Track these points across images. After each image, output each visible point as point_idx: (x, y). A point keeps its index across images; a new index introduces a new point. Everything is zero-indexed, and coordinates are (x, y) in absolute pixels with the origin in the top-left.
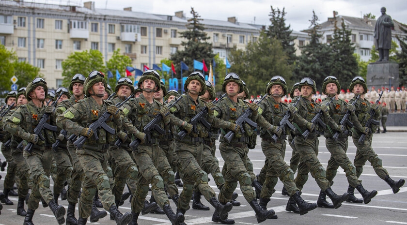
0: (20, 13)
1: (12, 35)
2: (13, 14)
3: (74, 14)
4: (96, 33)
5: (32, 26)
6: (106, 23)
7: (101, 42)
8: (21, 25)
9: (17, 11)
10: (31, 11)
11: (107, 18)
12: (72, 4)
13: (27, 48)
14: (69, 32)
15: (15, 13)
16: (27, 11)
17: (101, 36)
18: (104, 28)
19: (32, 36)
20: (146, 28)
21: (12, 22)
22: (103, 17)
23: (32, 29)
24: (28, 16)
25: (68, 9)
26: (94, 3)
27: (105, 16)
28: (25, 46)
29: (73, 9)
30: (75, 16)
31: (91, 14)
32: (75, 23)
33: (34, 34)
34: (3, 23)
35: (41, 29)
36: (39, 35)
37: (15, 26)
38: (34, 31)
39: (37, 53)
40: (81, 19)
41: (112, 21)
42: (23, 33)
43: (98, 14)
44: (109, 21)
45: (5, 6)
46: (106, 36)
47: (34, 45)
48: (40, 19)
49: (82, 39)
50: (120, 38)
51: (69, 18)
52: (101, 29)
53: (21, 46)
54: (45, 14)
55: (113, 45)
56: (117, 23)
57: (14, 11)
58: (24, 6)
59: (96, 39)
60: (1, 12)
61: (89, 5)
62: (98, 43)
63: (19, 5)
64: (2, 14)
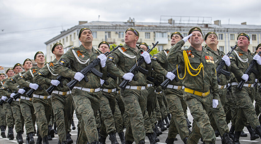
0: (172, 31)
1: (167, 45)
2: (167, 32)
3: (207, 29)
4: (222, 40)
6: (228, 34)
7: (226, 46)
9: (170, 30)
10: (179, 29)
11: (229, 30)
12: (205, 23)
15: (168, 31)
16: (176, 29)
17: (225, 42)
18: (227, 37)
20: (256, 35)
21: (167, 36)
22: (226, 30)
25: (203, 26)
26: (220, 21)
27: (227, 29)
29: (206, 26)
30: (208, 30)
31: (218, 29)
34: (161, 38)
37: (169, 39)
41: (232, 32)
43: (223, 28)
44: (231, 32)
45: (162, 27)
46: (229, 42)
48: (185, 34)
52: (225, 38)
54: (188, 30)
56: (236, 33)
57: (168, 30)
58: (175, 26)
59: (222, 44)
60: (160, 31)
61: (217, 22)
62: (223, 47)
63: (171, 25)
64: (160, 32)
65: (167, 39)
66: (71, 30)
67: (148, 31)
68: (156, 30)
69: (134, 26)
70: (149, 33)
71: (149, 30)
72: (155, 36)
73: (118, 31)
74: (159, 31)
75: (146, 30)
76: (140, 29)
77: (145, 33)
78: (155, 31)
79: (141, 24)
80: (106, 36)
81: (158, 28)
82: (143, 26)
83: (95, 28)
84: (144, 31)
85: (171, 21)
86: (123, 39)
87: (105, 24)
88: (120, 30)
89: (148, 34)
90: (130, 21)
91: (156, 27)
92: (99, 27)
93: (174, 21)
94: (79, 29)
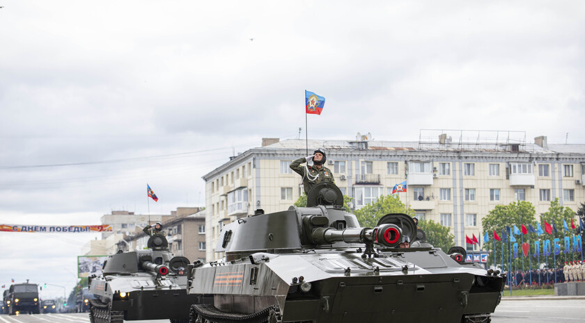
0: (442, 158)
1: (431, 186)
2: (432, 160)
3: (515, 155)
4: (546, 177)
5: (458, 173)
6: (559, 164)
7: (554, 189)
8: (444, 173)
9: (437, 156)
10: (456, 155)
11: (560, 156)
12: (512, 142)
13: (452, 202)
14: (508, 178)
15: (435, 158)
16: (452, 155)
17: (553, 180)
18: (557, 170)
19: (458, 186)
21: (431, 169)
22: (555, 157)
23: (458, 177)
24: (452, 162)
26: (546, 137)
27: (558, 154)
28: (449, 198)
29: (515, 148)
30: (516, 158)
31: (537, 154)
32: (515, 167)
33: (461, 184)
34: (419, 173)
35: (471, 176)
36: (468, 184)
37: (435, 175)
38: (461, 179)
39: (465, 207)
40: (524, 160)
41: (568, 160)
42: (446, 182)
43: (550, 152)
44: (564, 160)
45: (423, 151)
46: (560, 180)
47: (461, 197)
48: (469, 165)
49: (527, 186)
50: (580, 182)
51: (507, 160)
53: (445, 199)
54: (475, 157)
55: (572, 191)
56: (575, 163)
57: (434, 156)
58: (450, 149)
59: (546, 184)
60: (417, 159)
61: (540, 140)
62: (549, 190)
63: (444, 148)
64: (418, 161)
65: (432, 176)
66: (244, 157)
67: (393, 160)
68: (410, 158)
69: (366, 149)
70: (397, 163)
71: (396, 158)
72: (406, 169)
73: (334, 159)
74: (415, 159)
75: (389, 158)
76: (377, 155)
77: (388, 163)
78: (407, 159)
79: (381, 146)
81: (413, 154)
82: (385, 149)
84: (385, 160)
85: (443, 139)
86: (343, 174)
88: (338, 157)
89: (393, 165)
90: (360, 140)
91: (411, 150)
93: (450, 139)
94: (256, 156)
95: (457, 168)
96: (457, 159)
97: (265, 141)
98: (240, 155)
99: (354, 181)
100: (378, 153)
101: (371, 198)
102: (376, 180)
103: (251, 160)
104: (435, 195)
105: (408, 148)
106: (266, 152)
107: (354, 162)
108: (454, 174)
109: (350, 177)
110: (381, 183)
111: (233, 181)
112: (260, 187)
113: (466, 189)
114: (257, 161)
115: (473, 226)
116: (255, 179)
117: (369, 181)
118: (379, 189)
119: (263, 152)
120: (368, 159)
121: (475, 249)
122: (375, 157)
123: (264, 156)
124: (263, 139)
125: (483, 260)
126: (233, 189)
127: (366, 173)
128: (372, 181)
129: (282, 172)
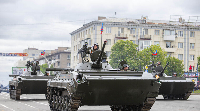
0: (180, 29)
1: (174, 41)
2: (175, 30)
5: (187, 36)
8: (180, 36)
9: (178, 28)
10: (186, 27)
13: (183, 49)
15: (177, 29)
16: (184, 27)
19: (187, 42)
21: (175, 34)
23: (187, 38)
24: (185, 30)
28: (182, 47)
33: (188, 41)
34: (169, 35)
35: (193, 38)
36: (191, 41)
37: (176, 36)
38: (188, 39)
39: (190, 52)
42: (181, 40)
45: (171, 25)
47: (188, 47)
48: (192, 32)
53: (180, 47)
54: (195, 29)
57: (176, 28)
58: (184, 25)
60: (168, 28)
63: (181, 24)
64: (169, 30)
65: (175, 37)
66: (89, 25)
67: (157, 29)
68: (165, 28)
69: (145, 23)
70: (159, 30)
71: (159, 28)
72: (163, 33)
73: (130, 27)
74: (167, 28)
75: (156, 28)
76: (150, 26)
77: (155, 30)
78: (164, 28)
79: (152, 22)
80: (119, 32)
82: (154, 23)
83: (110, 24)
84: (154, 29)
85: (181, 20)
86: (134, 34)
87: (119, 20)
88: (132, 26)
89: (157, 31)
90: (142, 19)
91: (166, 25)
92: (114, 24)
93: (184, 20)
94: (95, 24)
95: (187, 33)
96: (187, 29)
97: (100, 18)
98: (88, 24)
99: (139, 38)
100: (151, 25)
101: (147, 46)
102: (149, 38)
103: (93, 26)
104: (176, 46)
105: (164, 24)
106: (100, 23)
107: (139, 29)
108: (185, 36)
109: (137, 36)
110: (152, 39)
111: (84, 36)
112: (96, 39)
113: (190, 43)
114: (95, 27)
115: (192, 60)
116: (94, 35)
117: (146, 38)
118: (150, 42)
119: (98, 23)
120: (146, 28)
121: (193, 71)
122: (149, 27)
123: (99, 24)
124: (98, 17)
125: (197, 76)
126: (84, 39)
127: (145, 34)
128: (148, 38)
129: (107, 32)
